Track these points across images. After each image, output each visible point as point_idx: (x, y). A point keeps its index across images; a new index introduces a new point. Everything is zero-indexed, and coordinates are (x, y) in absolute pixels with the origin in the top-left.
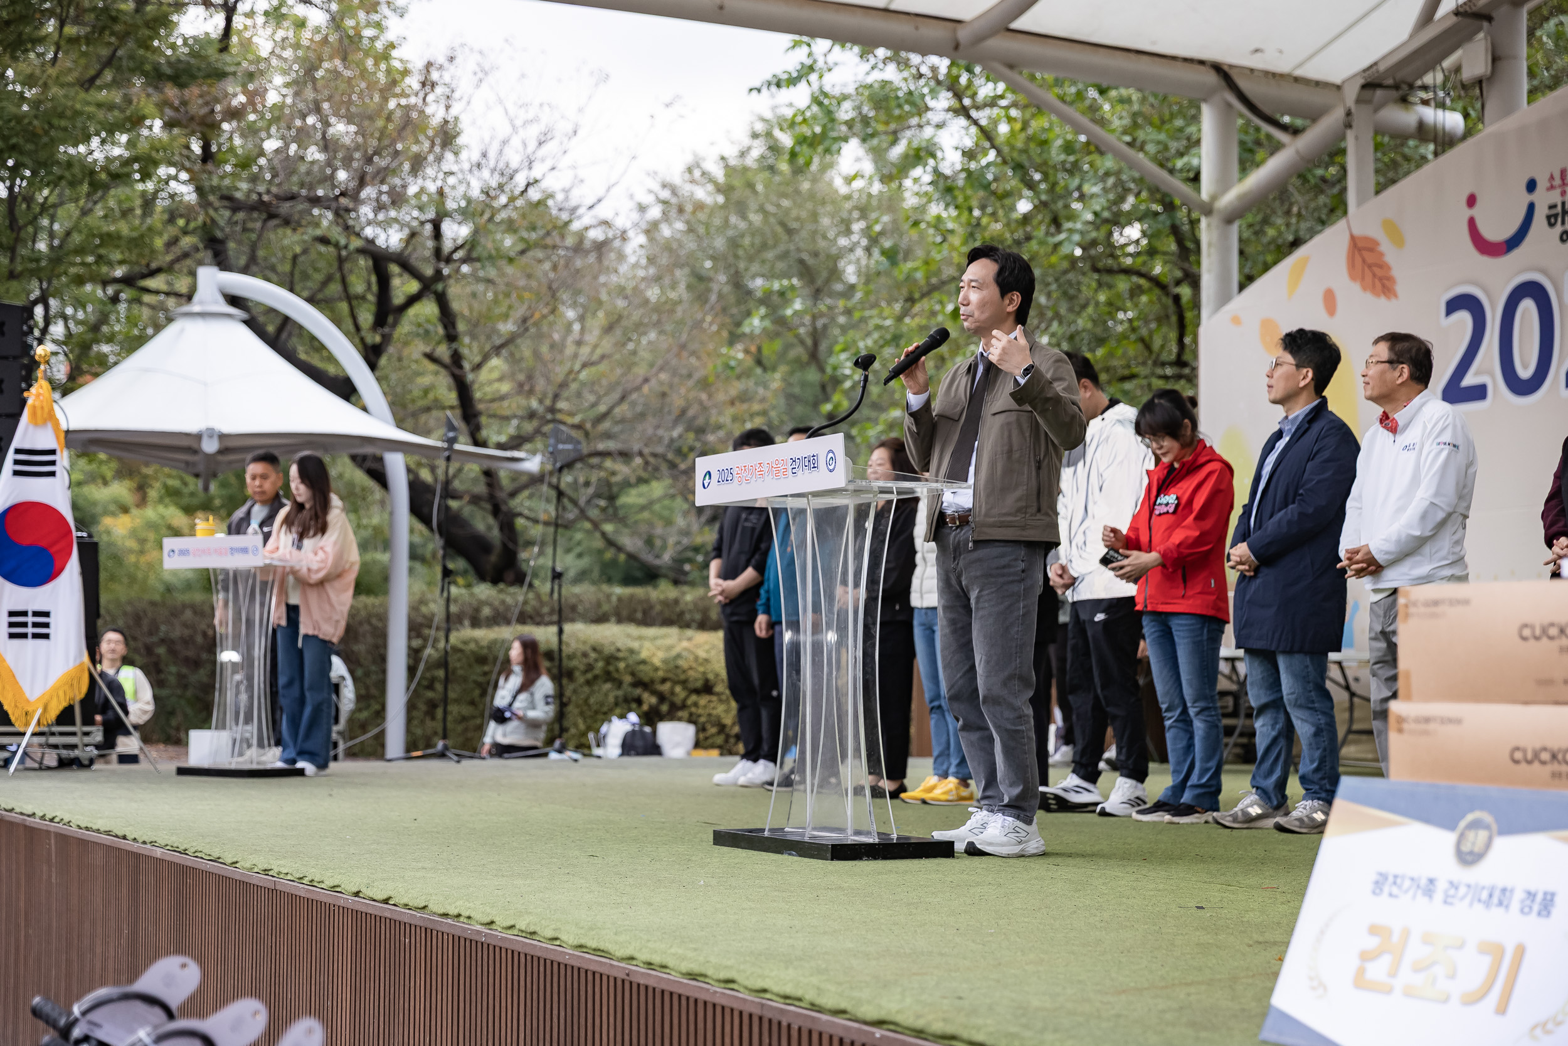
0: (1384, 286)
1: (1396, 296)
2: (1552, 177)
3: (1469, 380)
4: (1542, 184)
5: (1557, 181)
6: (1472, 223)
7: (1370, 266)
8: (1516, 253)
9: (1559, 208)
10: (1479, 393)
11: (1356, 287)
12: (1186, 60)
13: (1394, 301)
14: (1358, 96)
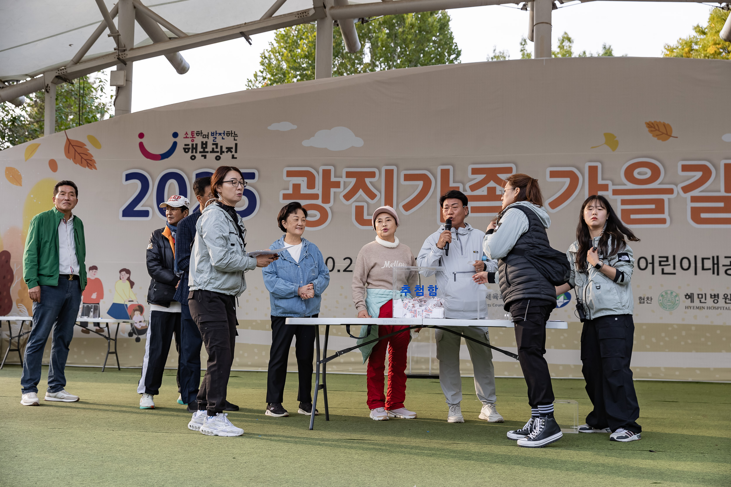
0: (87, 163)
1: (96, 169)
2: (187, 133)
3: (138, 208)
4: (181, 135)
5: (190, 135)
6: (141, 145)
7: (79, 154)
8: (166, 159)
9: (190, 146)
10: (145, 214)
11: (71, 162)
13: (94, 170)
14: (53, 80)
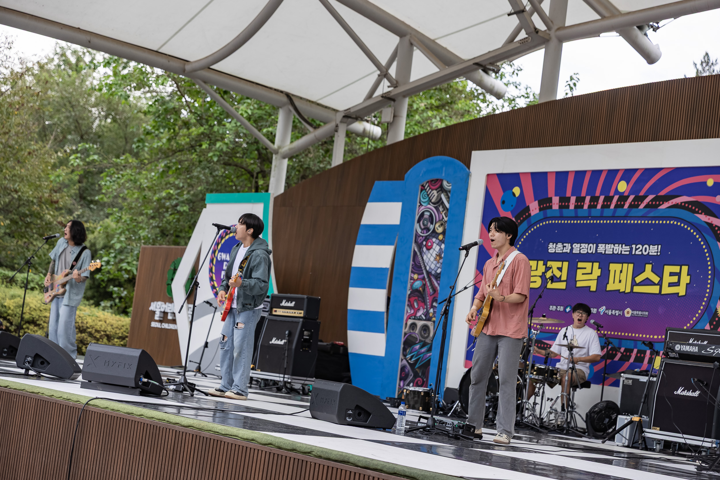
12: (275, 90)
14: (342, 119)
